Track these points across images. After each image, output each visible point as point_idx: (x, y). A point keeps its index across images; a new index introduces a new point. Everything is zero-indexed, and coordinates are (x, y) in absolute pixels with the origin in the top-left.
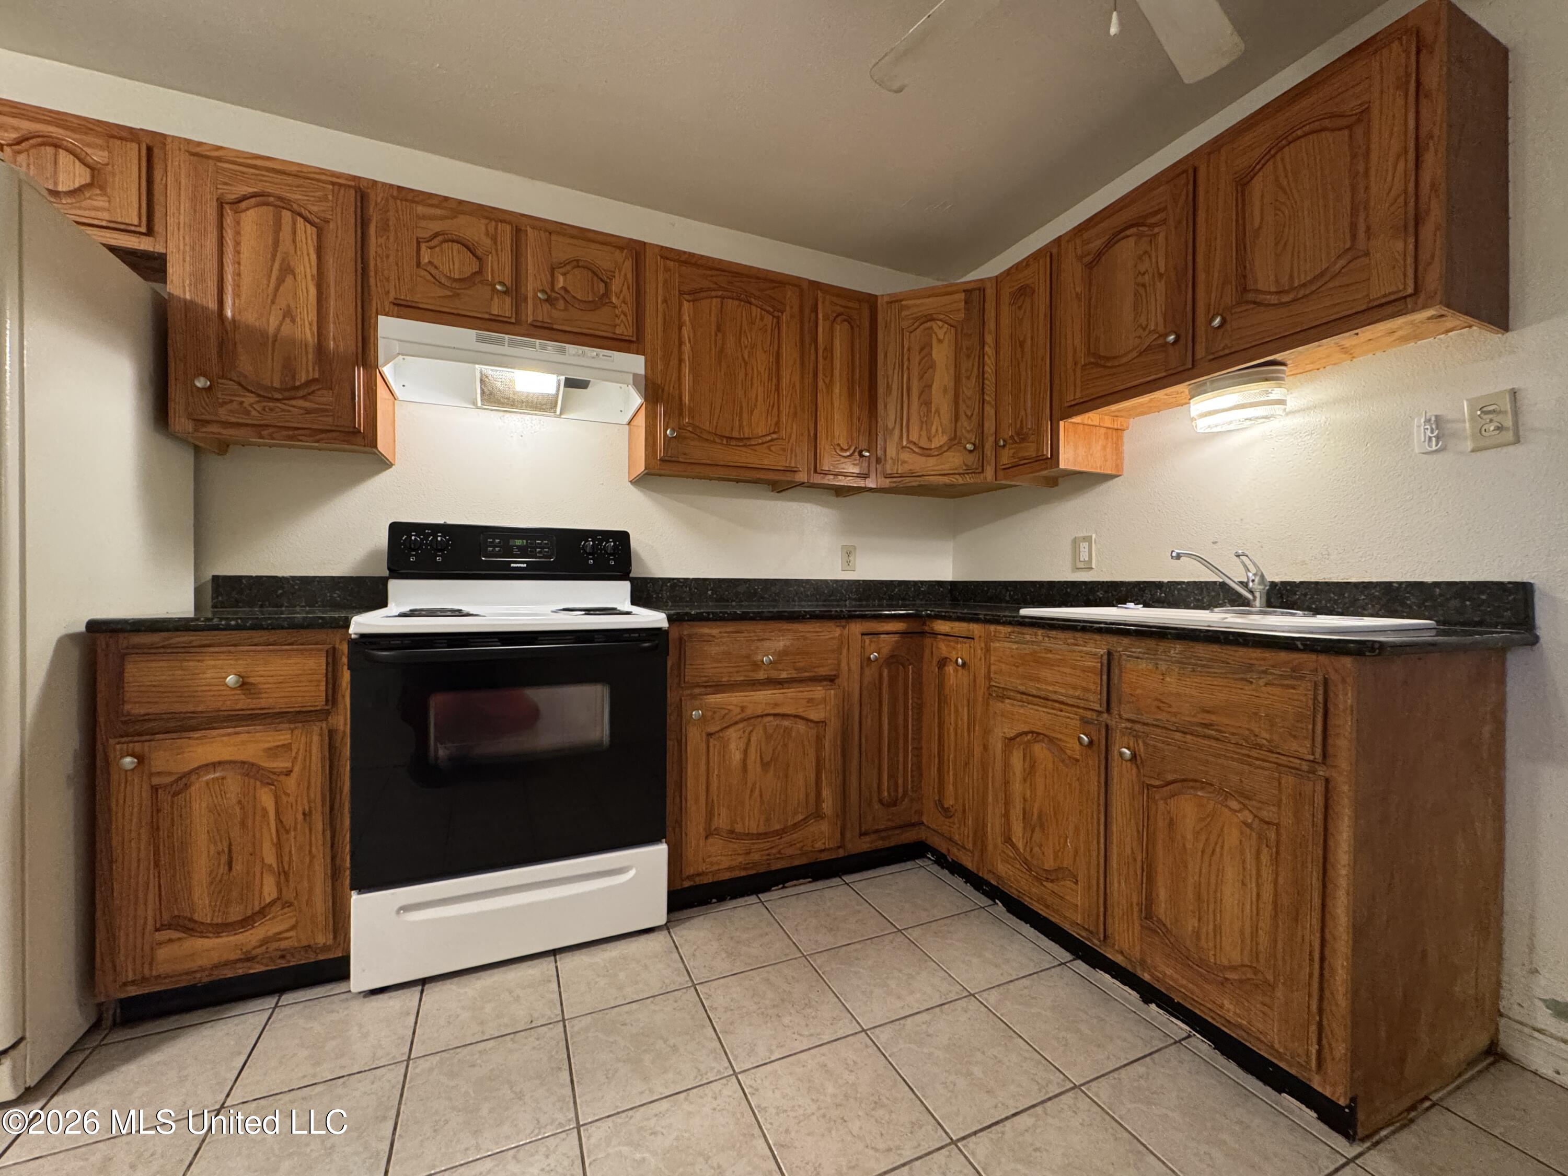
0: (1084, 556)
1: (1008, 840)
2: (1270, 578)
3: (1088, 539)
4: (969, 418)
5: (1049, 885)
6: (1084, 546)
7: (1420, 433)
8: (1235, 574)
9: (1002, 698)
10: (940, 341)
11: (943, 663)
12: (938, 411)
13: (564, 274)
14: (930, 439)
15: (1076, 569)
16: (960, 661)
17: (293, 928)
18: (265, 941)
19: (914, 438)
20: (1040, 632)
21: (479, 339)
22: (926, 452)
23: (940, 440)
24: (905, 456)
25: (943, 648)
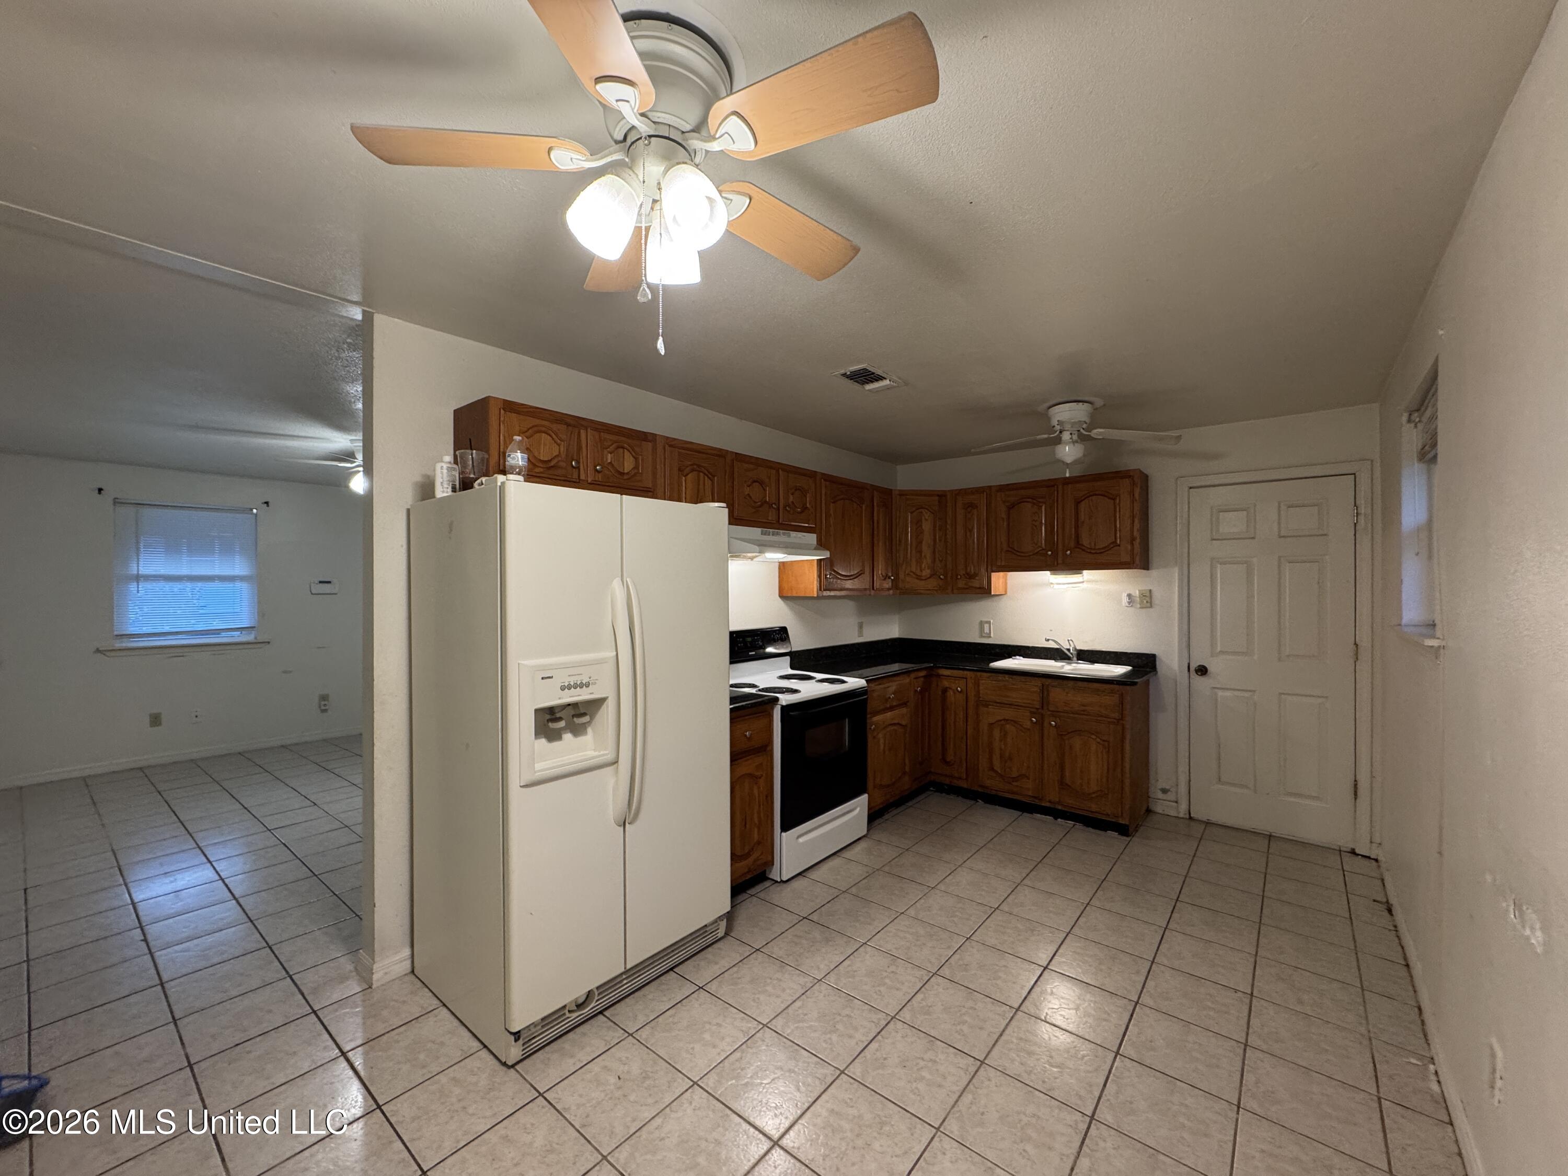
0: (986, 630)
1: (992, 769)
2: (1078, 648)
3: (989, 623)
4: (941, 561)
5: (1015, 784)
6: (986, 626)
7: (1125, 600)
8: (1065, 646)
9: (987, 706)
10: (926, 520)
11: (945, 691)
12: (925, 557)
13: (792, 494)
14: (921, 571)
15: (982, 636)
16: (959, 689)
17: (762, 853)
18: (755, 861)
19: (914, 570)
20: (1007, 676)
21: (762, 533)
22: (919, 578)
23: (927, 572)
24: (908, 579)
25: (946, 683)
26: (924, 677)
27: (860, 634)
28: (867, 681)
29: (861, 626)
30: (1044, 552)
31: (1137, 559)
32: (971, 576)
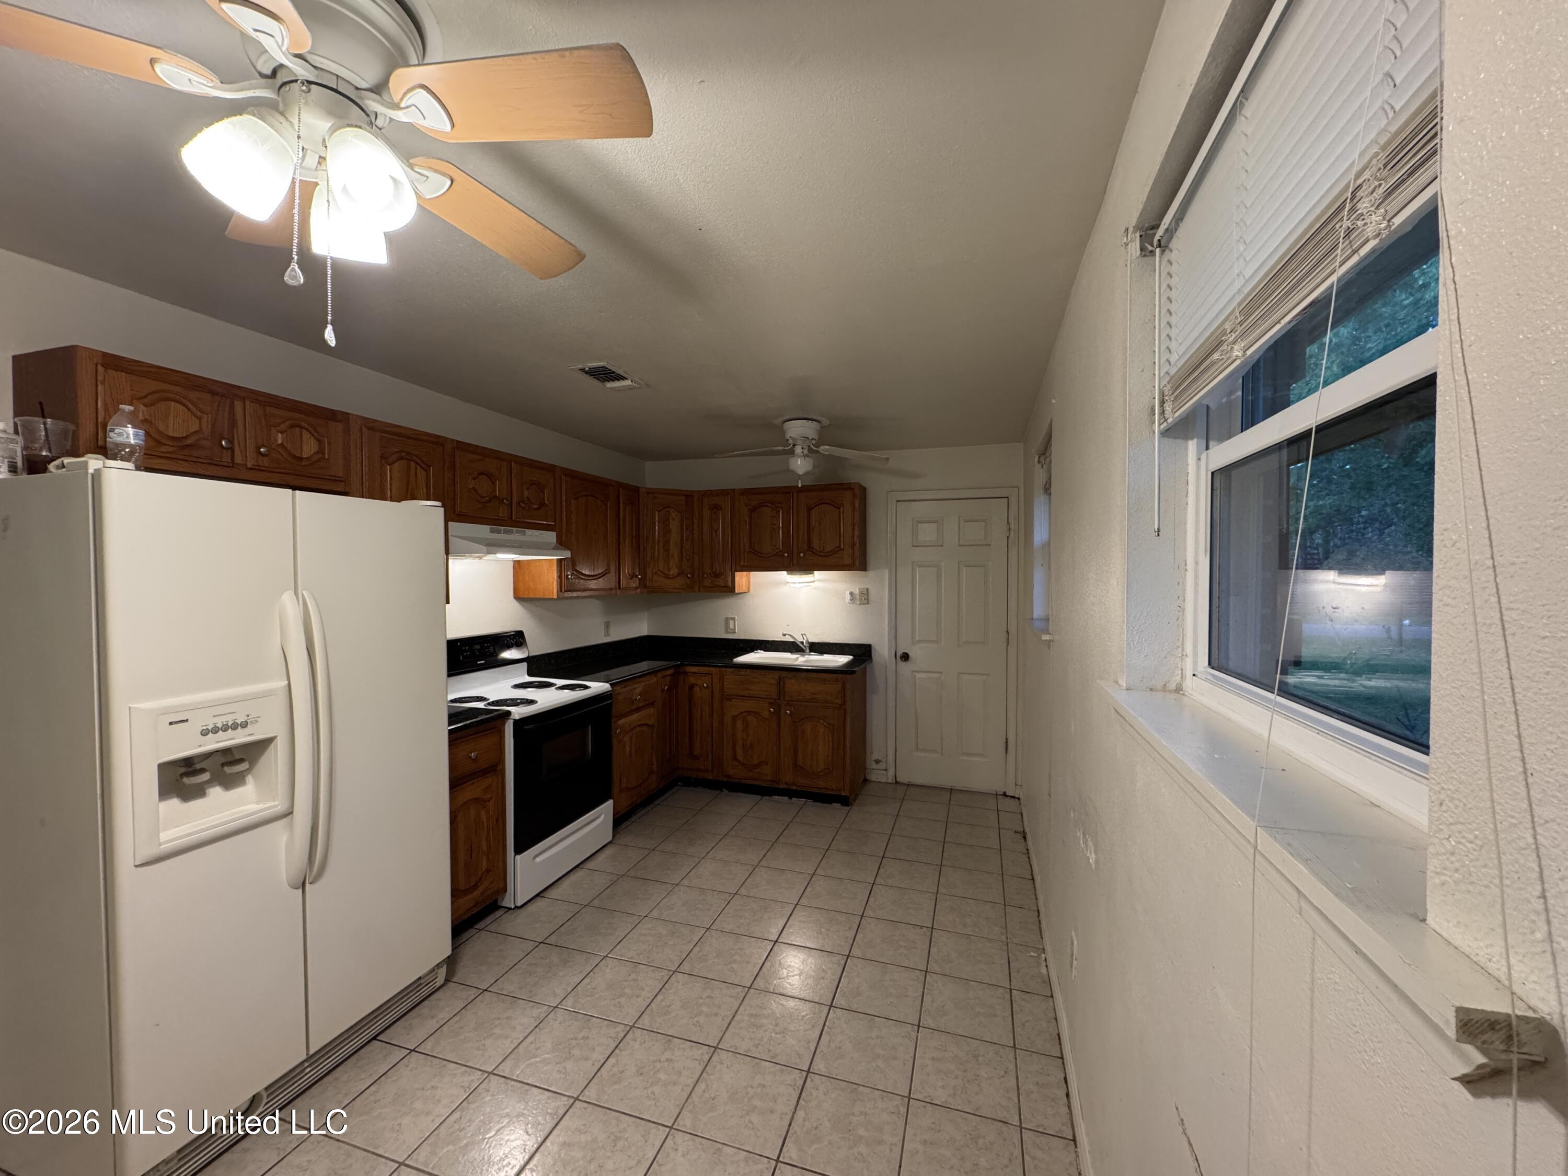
0: (731, 626)
1: (735, 759)
2: (810, 641)
3: (734, 619)
4: (688, 560)
5: (756, 770)
6: (731, 622)
7: (848, 597)
8: (799, 639)
9: (730, 699)
10: (673, 519)
11: (692, 687)
12: (673, 556)
13: (528, 489)
14: (669, 570)
15: (727, 632)
16: (705, 685)
17: (492, 883)
18: (482, 894)
19: (661, 568)
20: (749, 671)
21: (492, 531)
22: (667, 576)
23: (674, 571)
24: (655, 578)
25: (692, 680)
26: (671, 675)
27: (607, 633)
28: (611, 684)
29: (607, 625)
30: (781, 553)
31: (857, 563)
32: (717, 576)
